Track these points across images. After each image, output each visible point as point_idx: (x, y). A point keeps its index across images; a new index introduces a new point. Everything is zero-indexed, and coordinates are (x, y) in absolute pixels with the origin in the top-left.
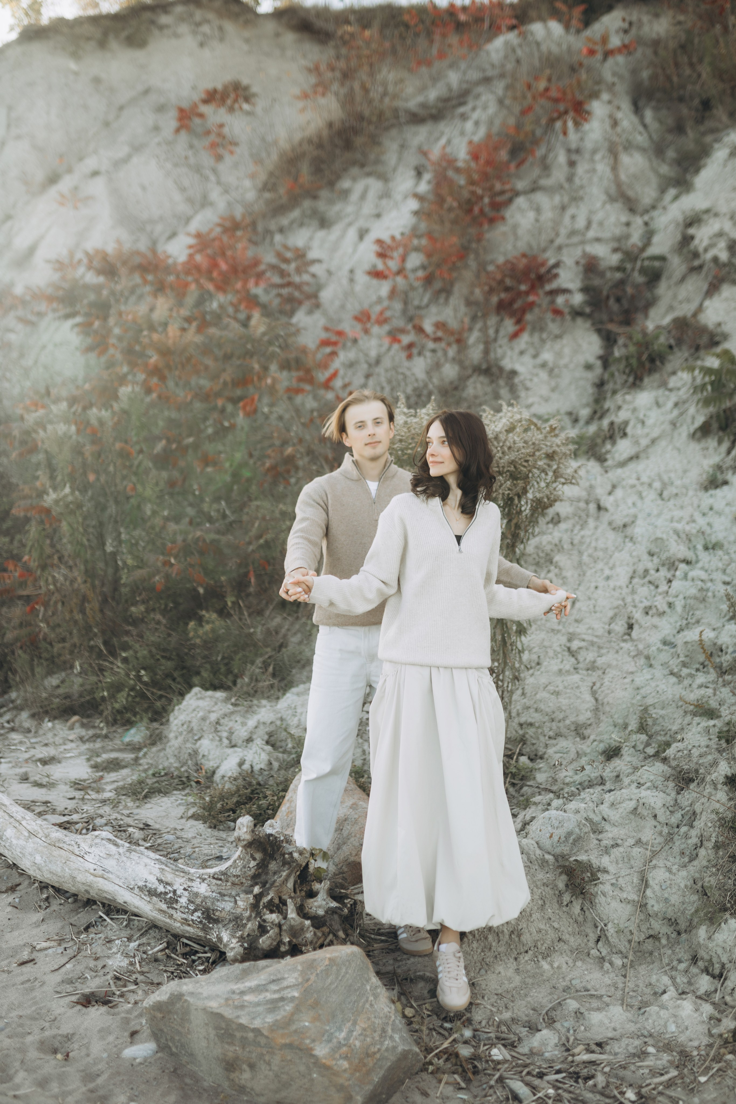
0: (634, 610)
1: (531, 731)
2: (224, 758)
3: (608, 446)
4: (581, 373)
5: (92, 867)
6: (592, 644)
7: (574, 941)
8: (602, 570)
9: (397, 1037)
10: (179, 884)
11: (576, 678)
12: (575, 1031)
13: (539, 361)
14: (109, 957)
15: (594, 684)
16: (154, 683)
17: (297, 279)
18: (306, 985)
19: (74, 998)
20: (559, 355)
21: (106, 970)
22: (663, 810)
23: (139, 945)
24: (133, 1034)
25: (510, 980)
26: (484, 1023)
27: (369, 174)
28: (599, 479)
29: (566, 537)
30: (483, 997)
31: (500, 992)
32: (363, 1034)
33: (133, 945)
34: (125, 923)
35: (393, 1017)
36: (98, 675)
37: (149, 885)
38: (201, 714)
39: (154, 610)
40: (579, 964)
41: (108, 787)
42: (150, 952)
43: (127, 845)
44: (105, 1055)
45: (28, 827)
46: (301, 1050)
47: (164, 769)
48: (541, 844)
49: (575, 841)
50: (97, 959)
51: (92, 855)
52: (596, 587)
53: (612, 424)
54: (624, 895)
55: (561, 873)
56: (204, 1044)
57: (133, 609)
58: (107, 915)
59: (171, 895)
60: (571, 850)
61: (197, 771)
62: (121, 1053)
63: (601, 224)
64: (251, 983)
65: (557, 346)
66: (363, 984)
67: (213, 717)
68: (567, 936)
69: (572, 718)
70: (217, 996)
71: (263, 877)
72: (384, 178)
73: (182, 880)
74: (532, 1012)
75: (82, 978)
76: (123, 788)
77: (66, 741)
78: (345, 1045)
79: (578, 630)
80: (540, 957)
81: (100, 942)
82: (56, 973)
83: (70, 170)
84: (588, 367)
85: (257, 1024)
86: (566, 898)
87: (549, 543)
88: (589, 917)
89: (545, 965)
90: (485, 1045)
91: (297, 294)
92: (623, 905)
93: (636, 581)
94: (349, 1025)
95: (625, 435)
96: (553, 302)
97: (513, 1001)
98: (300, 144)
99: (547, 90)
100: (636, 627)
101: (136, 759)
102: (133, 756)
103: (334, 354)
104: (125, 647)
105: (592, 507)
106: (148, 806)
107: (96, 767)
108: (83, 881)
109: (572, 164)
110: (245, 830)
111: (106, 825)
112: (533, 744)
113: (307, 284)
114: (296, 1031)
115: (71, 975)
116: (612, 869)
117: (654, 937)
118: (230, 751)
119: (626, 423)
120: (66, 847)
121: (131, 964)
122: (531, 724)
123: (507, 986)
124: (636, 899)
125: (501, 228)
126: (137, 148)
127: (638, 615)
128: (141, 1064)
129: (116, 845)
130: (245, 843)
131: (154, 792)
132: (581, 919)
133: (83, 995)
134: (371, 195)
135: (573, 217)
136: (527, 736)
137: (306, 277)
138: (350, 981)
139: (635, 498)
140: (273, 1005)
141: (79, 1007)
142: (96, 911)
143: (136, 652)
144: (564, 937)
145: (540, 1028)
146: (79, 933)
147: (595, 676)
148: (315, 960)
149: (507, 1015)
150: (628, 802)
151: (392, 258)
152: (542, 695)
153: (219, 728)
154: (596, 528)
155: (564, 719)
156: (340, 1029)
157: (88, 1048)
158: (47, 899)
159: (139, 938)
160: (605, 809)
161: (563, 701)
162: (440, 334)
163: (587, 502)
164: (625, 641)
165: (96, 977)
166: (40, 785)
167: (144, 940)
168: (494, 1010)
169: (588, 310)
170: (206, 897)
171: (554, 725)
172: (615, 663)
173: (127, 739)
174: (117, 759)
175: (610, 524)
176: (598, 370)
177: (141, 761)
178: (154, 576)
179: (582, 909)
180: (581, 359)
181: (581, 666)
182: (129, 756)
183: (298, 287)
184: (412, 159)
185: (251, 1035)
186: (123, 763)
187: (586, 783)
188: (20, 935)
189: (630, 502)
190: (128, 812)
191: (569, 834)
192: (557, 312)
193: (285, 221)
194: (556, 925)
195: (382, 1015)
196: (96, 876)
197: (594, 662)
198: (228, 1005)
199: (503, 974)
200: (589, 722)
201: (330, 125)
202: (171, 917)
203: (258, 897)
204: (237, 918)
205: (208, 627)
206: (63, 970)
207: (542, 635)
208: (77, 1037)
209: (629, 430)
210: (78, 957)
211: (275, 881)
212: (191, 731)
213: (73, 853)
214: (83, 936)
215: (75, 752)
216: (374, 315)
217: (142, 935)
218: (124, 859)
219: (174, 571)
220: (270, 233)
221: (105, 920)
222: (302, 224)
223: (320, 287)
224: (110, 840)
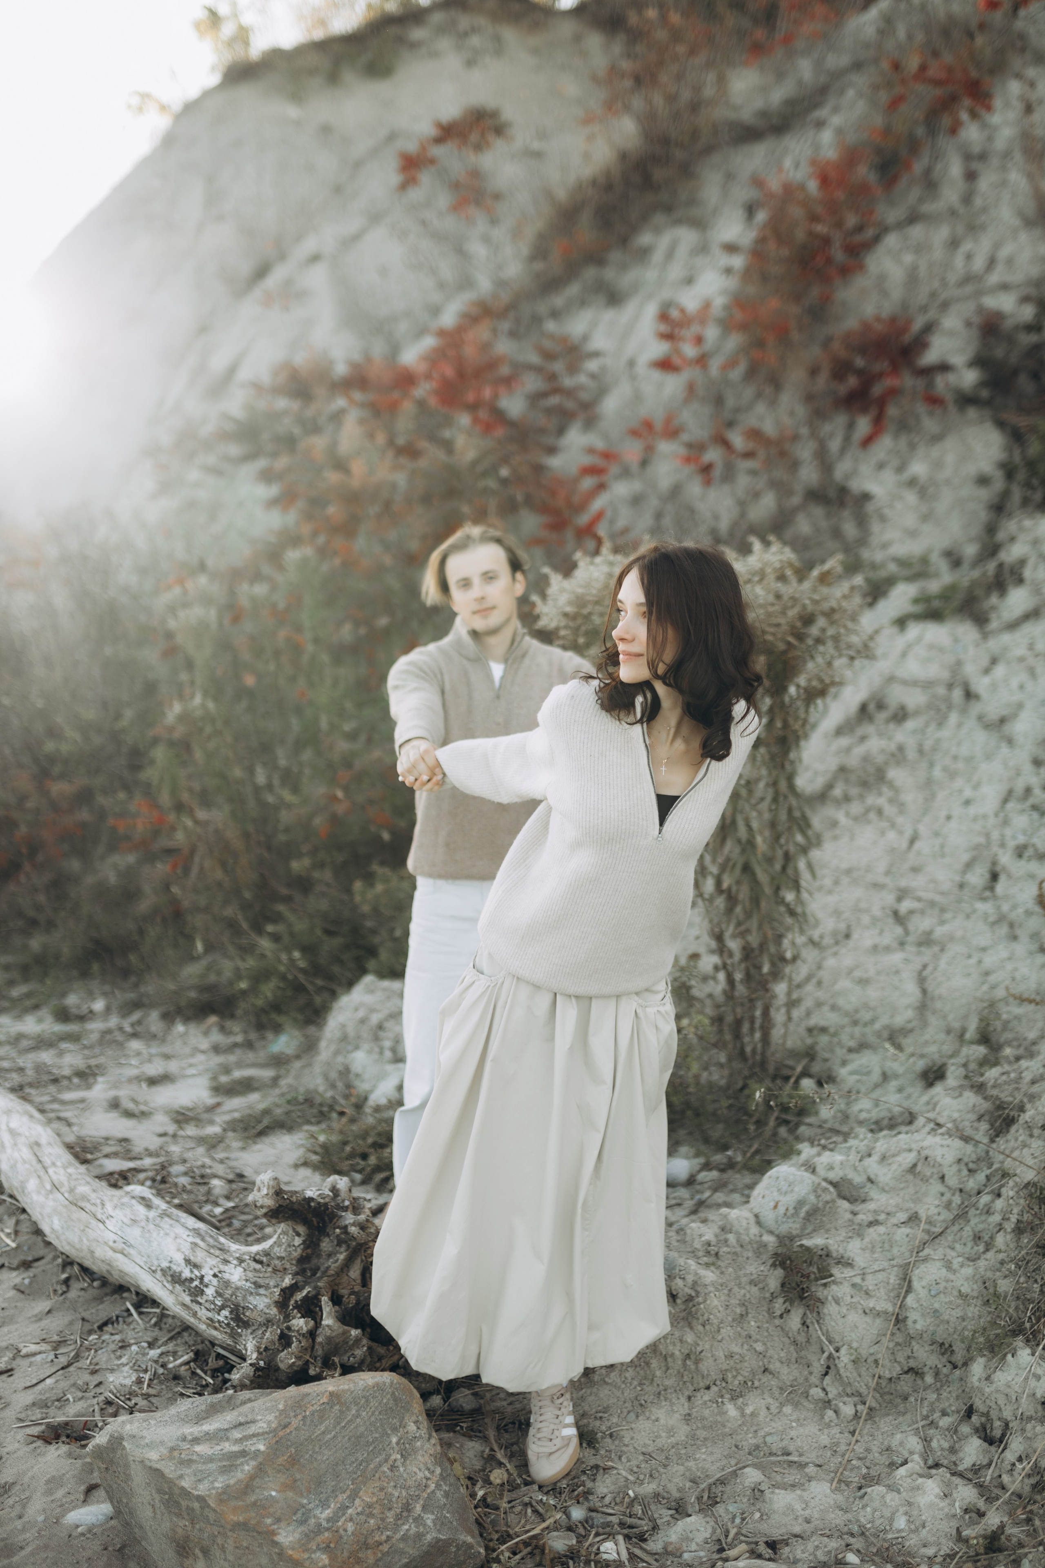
0: (1000, 852)
1: (824, 1039)
2: (381, 1077)
3: (994, 599)
4: (969, 490)
5: (112, 1237)
6: (932, 904)
7: (787, 1374)
8: (961, 791)
9: (429, 1519)
10: (209, 1265)
11: (897, 958)
12: (743, 1519)
13: (906, 476)
14: (112, 1371)
15: (925, 967)
16: (316, 970)
17: (568, 382)
18: (281, 1434)
19: (36, 1430)
20: (938, 465)
21: (98, 1390)
22: (955, 1168)
23: (162, 1354)
24: (91, 1489)
25: (671, 1432)
26: (607, 1500)
27: (678, 222)
28: (971, 651)
29: (911, 743)
30: (620, 1458)
31: (650, 1449)
32: (368, 1511)
33: (154, 1353)
34: (154, 1320)
35: (433, 1486)
37: (174, 1267)
38: (361, 1014)
39: (322, 865)
40: (788, 1409)
41: (220, 1120)
42: (171, 1366)
44: (41, 1518)
45: (54, 1177)
46: (259, 1533)
47: (304, 1093)
48: (762, 1219)
49: (809, 1215)
50: (94, 1372)
51: (114, 1221)
52: (949, 818)
53: (1001, 566)
54: (871, 1303)
55: (774, 1265)
56: (149, 1513)
57: (295, 864)
58: (138, 1306)
59: (196, 1283)
60: (803, 1228)
61: (347, 1097)
62: (63, 1516)
63: (1010, 262)
64: (209, 1426)
65: (935, 452)
66: (385, 1434)
67: (375, 1019)
68: (778, 1364)
69: (884, 1021)
70: (162, 1443)
71: (315, 1261)
72: (700, 224)
73: (212, 1261)
74: (688, 1484)
75: (61, 1400)
76: (238, 1120)
77: (196, 1050)
78: (328, 1529)
79: (914, 884)
80: (728, 1396)
81: (113, 1347)
82: (30, 1391)
83: (282, 256)
84: (983, 481)
85: (202, 1489)
86: (779, 1305)
87: (882, 751)
88: (814, 1336)
89: (732, 1410)
90: (597, 1534)
91: (570, 405)
92: (868, 1319)
93: (1010, 805)
94: (342, 1497)
95: (1020, 581)
96: (931, 385)
97: (665, 1466)
98: (579, 187)
99: (923, 68)
100: (1002, 878)
101: (276, 1079)
102: (273, 1073)
103: (601, 487)
104: (276, 918)
105: (957, 694)
106: (258, 1147)
107: (218, 1089)
108: (102, 1256)
109: (971, 176)
110: (265, 1191)
111: (185, 1174)
112: (826, 1060)
113: (581, 387)
114: (254, 1504)
115: (47, 1395)
116: (860, 1261)
117: (915, 1372)
118: (390, 1068)
119: (1022, 562)
120: (88, 1207)
121: (139, 1381)
122: (824, 1030)
123: (664, 1441)
124: (891, 1309)
125: (861, 282)
126: (375, 218)
127: (1006, 859)
128: (83, 1534)
129: (149, 1206)
130: (264, 1211)
131: (274, 1128)
132: (801, 1339)
133: (48, 1425)
134: (682, 251)
135: (969, 257)
136: (818, 1048)
137: (582, 379)
138: (362, 1429)
139: (1023, 677)
140: (231, 1461)
141: (39, 1443)
142: (125, 1301)
143: (290, 925)
144: (771, 1367)
145: (690, 1511)
146: (90, 1332)
147: (928, 954)
148: (308, 1394)
149: (649, 1488)
150: (905, 1154)
151: (681, 339)
152: (844, 984)
153: (382, 1034)
154: (960, 725)
155: (873, 1021)
156: (325, 1505)
157: (24, 1507)
158: (66, 1282)
159: (165, 1343)
160: (872, 1165)
161: (873, 994)
162: (751, 445)
163: (950, 686)
164: (984, 899)
165: (82, 1398)
166: (129, 1114)
167: (170, 1347)
168: (631, 1478)
169: (985, 394)
170: (237, 1288)
171: (857, 1031)
172: (959, 933)
173: (274, 1049)
174: (251, 1077)
175: (980, 718)
176: (999, 484)
177: (281, 1082)
178: (316, 816)
179: (804, 1324)
180: (972, 469)
181: (910, 939)
182: (267, 1074)
183: (569, 393)
184: (742, 193)
185: (196, 1505)
186: (257, 1084)
187: (886, 1122)
188: (9, 1332)
189: (1014, 683)
190: (224, 1156)
191: (800, 1203)
192: (934, 401)
193: (558, 300)
194: (759, 1347)
195: (410, 1483)
196: (115, 1251)
197: (930, 933)
198: (171, 1458)
199: (662, 1422)
200: (910, 1026)
201: (623, 156)
202: (195, 1314)
203: (287, 1293)
204: (269, 1321)
205: (379, 887)
206: (40, 1387)
207: (858, 892)
208: (17, 1487)
209: (1027, 573)
210: (71, 1369)
211: (328, 1268)
212: (344, 1038)
213: (95, 1216)
214: (93, 1337)
215: (201, 1068)
216: (658, 425)
217: (171, 1339)
218: (152, 1227)
219: (340, 809)
220: (537, 320)
221: (131, 1315)
222: (583, 303)
223: (602, 391)
224: (143, 1198)
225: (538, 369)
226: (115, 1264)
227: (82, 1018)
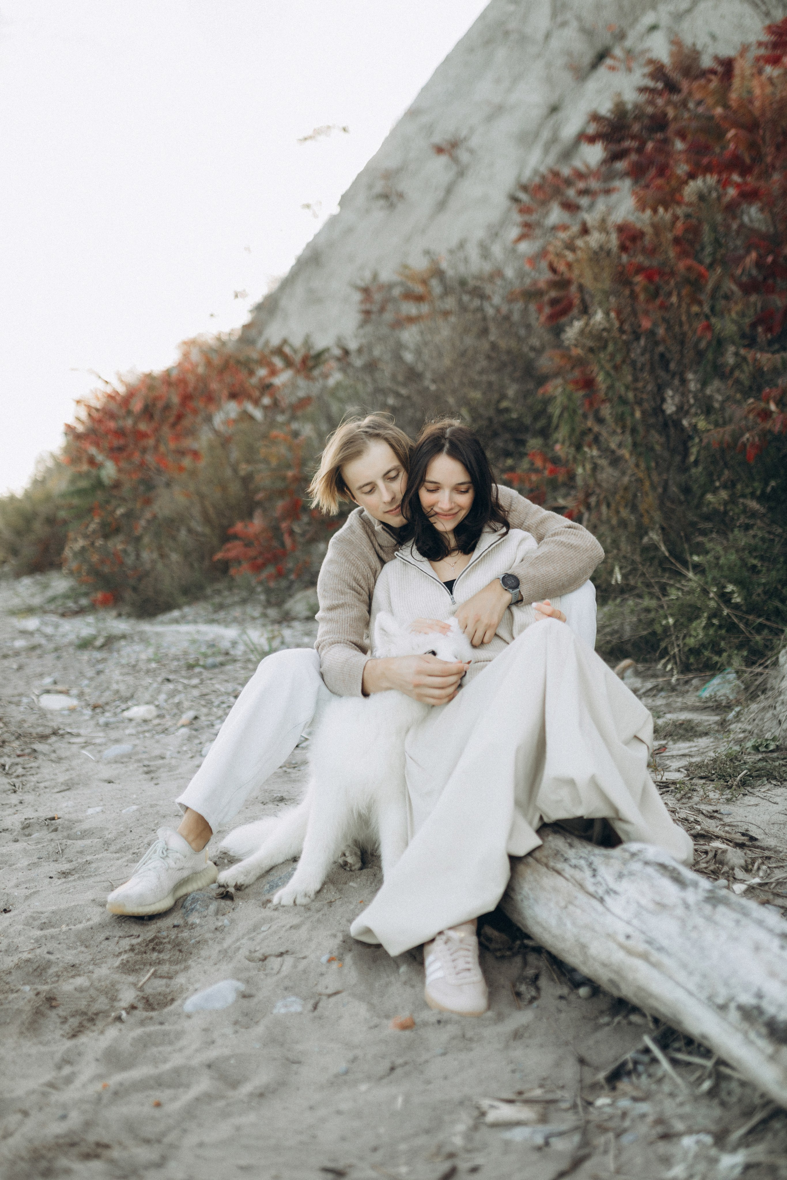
5: (622, 927)
16: (751, 606)
23: (748, 1167)
34: (707, 1085)
36: (659, 599)
39: (744, 496)
41: (675, 764)
43: (705, 883)
47: (774, 739)
51: (622, 900)
57: (709, 497)
58: (664, 1047)
76: (699, 766)
81: (643, 1129)
101: (723, 723)
102: (717, 718)
104: (699, 549)
106: (750, 800)
108: (603, 957)
131: (759, 777)
142: (638, 1031)
143: (718, 558)
146: (595, 1087)
158: (534, 980)
159: (745, 1142)
173: (706, 694)
174: (690, 721)
177: (732, 727)
178: (742, 435)
182: (711, 719)
186: (700, 729)
190: (710, 808)
196: (630, 952)
213: (582, 887)
214: (602, 1101)
217: (751, 1131)
218: (700, 921)
219: (776, 424)
221: (654, 1061)
224: (663, 867)
226: (630, 976)
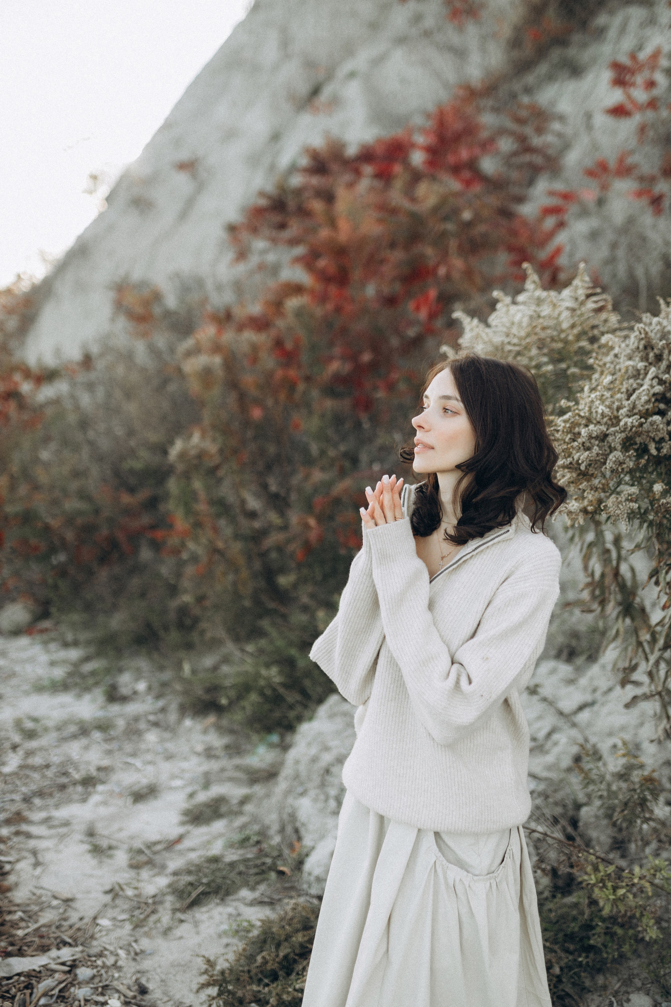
2: (323, 833)
17: (537, 142)
38: (315, 750)
41: (172, 866)
67: (325, 759)
77: (193, 751)
83: (329, 78)
91: (539, 160)
101: (243, 802)
102: (243, 794)
103: (561, 225)
107: (189, 813)
113: (548, 145)
118: (329, 820)
126: (398, 42)
131: (211, 892)
137: (549, 138)
151: (633, 84)
153: (328, 779)
166: (97, 850)
174: (224, 797)
182: (238, 793)
193: (530, 79)
212: (297, 776)
215: (187, 776)
216: (612, 164)
219: (313, 536)
220: (514, 96)
222: (550, 78)
223: (567, 146)
225: (511, 133)
227: (124, 699)
